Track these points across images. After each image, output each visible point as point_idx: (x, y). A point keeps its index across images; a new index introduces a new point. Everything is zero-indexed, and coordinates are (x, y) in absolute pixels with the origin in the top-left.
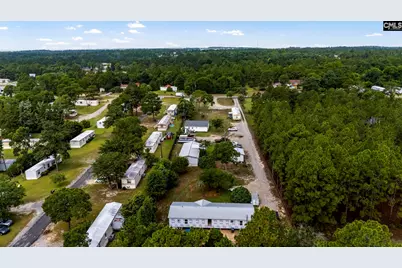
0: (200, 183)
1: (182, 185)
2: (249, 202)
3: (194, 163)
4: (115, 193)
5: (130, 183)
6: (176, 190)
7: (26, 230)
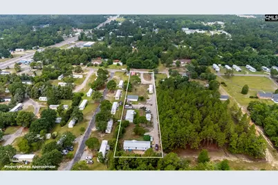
0: (133, 133)
1: (127, 132)
2: (149, 140)
3: (131, 121)
4: (104, 135)
5: (108, 131)
6: (125, 134)
7: (78, 149)
